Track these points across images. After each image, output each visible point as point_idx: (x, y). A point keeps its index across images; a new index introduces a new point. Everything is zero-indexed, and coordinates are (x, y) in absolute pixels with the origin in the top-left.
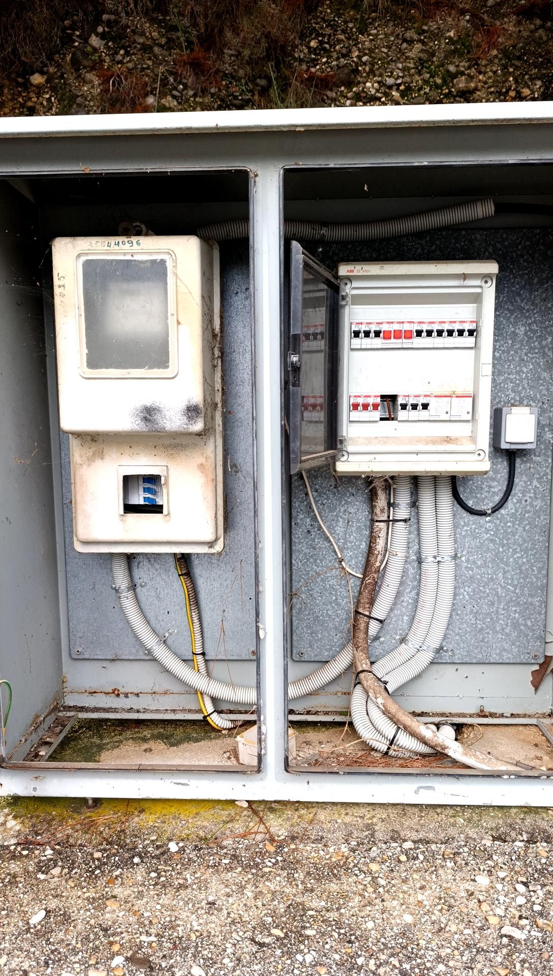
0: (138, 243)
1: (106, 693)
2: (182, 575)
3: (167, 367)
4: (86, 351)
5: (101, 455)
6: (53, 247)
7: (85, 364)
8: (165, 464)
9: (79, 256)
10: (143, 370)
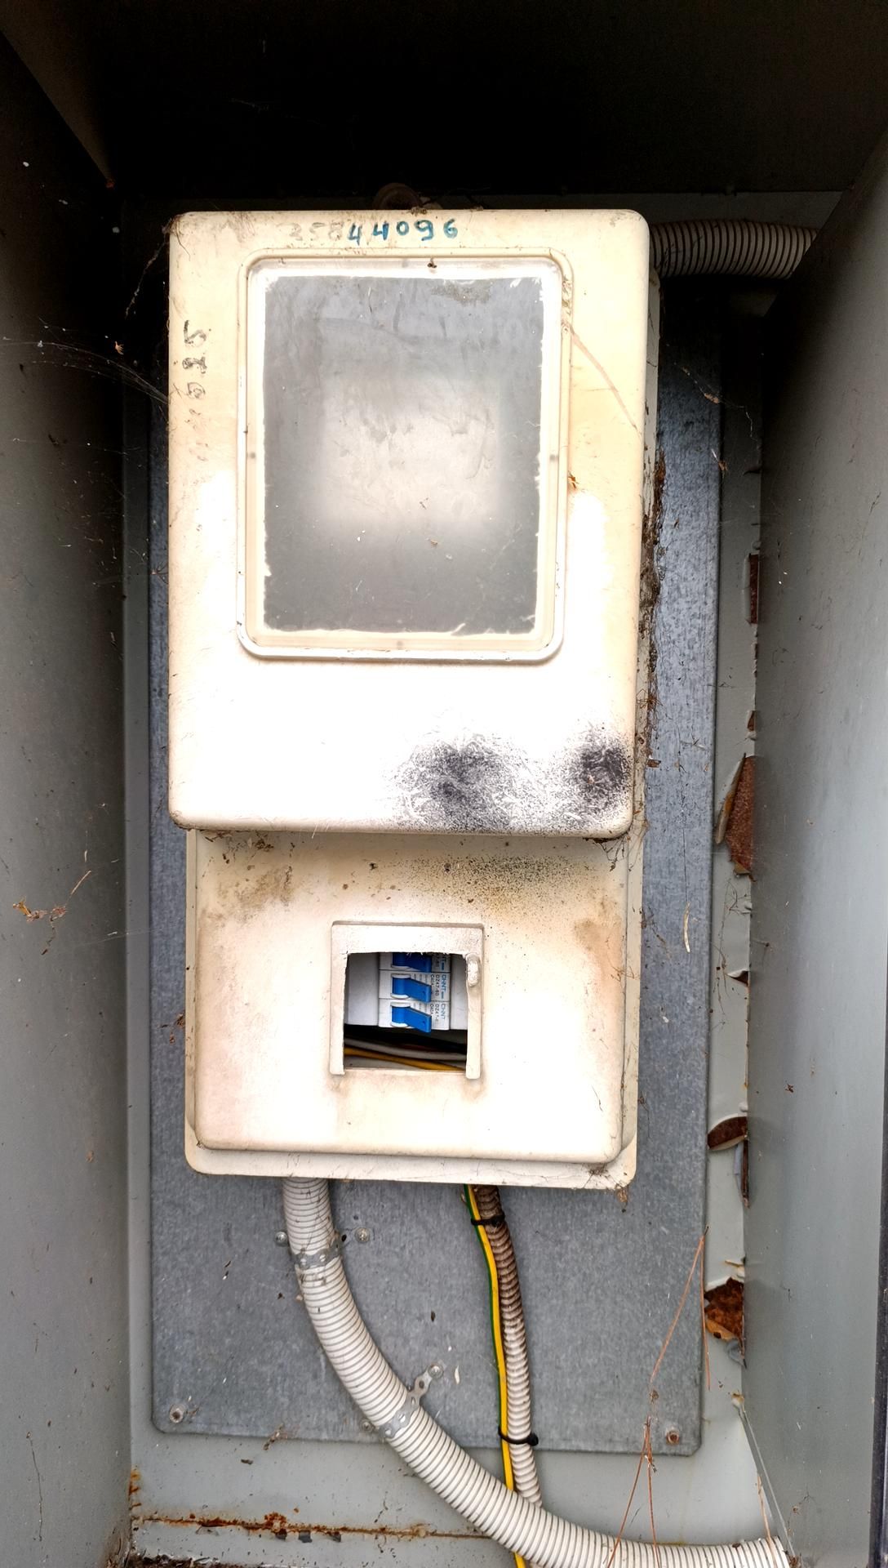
0: (449, 228)
1: (251, 1527)
2: (483, 1222)
3: (528, 626)
4: (264, 571)
5: (282, 889)
6: (173, 240)
7: (260, 611)
8: (477, 920)
9: (256, 265)
10: (447, 635)
